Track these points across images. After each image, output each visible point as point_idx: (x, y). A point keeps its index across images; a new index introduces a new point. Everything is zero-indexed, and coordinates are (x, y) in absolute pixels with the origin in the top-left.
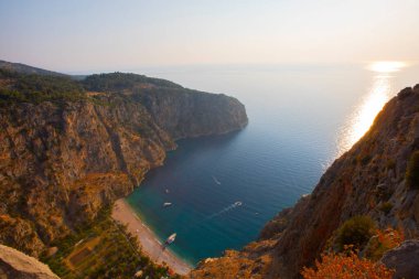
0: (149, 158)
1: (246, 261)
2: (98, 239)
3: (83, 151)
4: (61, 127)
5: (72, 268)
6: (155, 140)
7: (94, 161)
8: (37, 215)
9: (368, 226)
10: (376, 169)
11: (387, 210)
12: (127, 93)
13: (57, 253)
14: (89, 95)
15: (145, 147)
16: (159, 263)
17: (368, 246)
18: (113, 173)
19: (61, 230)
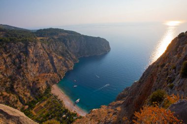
0: (67, 66)
1: (110, 110)
2: (46, 102)
3: (37, 64)
4: (27, 53)
5: (35, 114)
6: (69, 59)
7: (42, 69)
8: (18, 92)
9: (163, 94)
10: (167, 69)
11: (171, 87)
12: (56, 37)
13: (28, 108)
14: (39, 38)
15: (65, 61)
16: (73, 111)
17: (163, 102)
18: (51, 73)
19: (29, 98)
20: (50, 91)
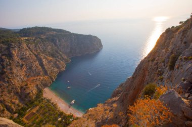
0: (58, 67)
1: (106, 107)
2: (38, 107)
3: (24, 67)
4: (10, 56)
5: (27, 122)
6: (60, 59)
7: (30, 72)
8: (4, 100)
9: (154, 87)
10: (157, 63)
11: (161, 80)
12: (43, 37)
13: (18, 116)
14: (23, 39)
15: (56, 62)
16: (68, 113)
17: (155, 94)
18: (41, 76)
19: (18, 106)
20: (42, 95)
